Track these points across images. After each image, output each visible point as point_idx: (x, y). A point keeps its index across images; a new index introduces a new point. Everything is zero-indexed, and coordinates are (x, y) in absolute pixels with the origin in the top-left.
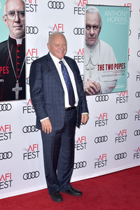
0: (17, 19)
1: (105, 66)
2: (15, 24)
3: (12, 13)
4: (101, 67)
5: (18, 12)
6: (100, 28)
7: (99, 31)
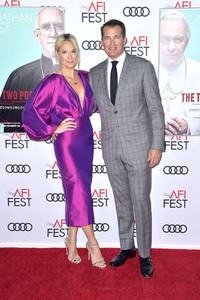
0: (53, 34)
1: (196, 96)
2: (51, 40)
3: (47, 26)
4: (188, 97)
5: (54, 25)
6: (187, 41)
7: (186, 46)
